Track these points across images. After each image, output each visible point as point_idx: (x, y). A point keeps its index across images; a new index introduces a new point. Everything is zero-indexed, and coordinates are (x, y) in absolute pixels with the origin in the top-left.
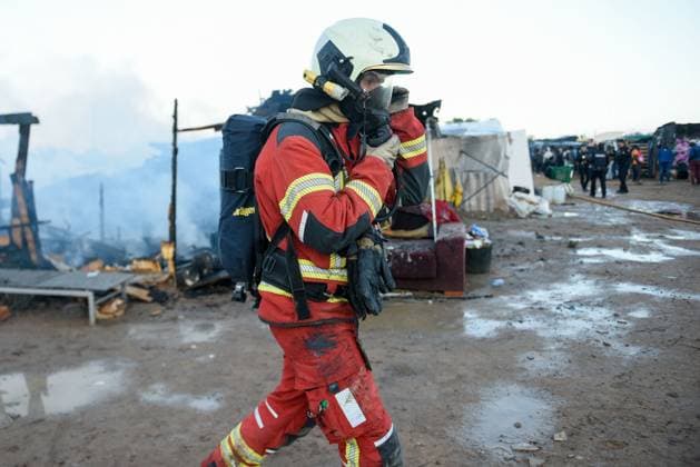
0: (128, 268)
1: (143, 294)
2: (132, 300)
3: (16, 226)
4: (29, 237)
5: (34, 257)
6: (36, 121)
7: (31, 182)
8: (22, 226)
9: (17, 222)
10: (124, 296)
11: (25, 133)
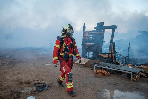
0: (139, 67)
1: (144, 75)
2: (141, 76)
3: (110, 53)
4: (113, 56)
5: (114, 61)
6: (116, 27)
7: (114, 43)
8: (112, 53)
9: (110, 52)
10: (139, 74)
11: (113, 31)
